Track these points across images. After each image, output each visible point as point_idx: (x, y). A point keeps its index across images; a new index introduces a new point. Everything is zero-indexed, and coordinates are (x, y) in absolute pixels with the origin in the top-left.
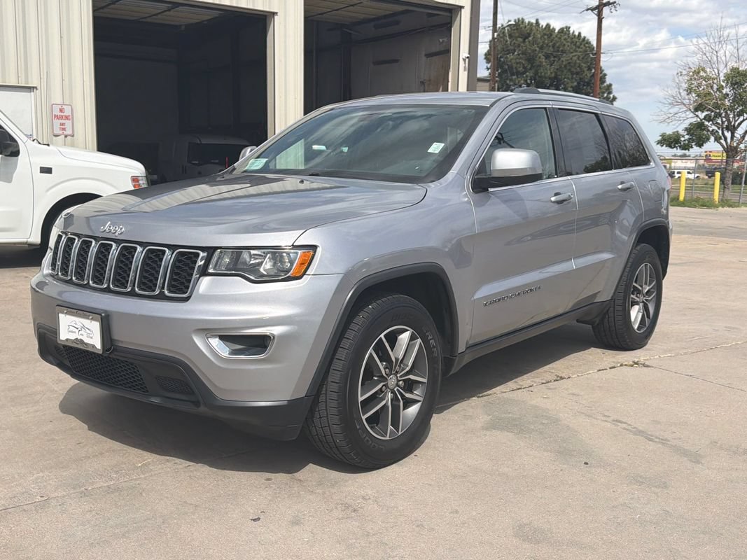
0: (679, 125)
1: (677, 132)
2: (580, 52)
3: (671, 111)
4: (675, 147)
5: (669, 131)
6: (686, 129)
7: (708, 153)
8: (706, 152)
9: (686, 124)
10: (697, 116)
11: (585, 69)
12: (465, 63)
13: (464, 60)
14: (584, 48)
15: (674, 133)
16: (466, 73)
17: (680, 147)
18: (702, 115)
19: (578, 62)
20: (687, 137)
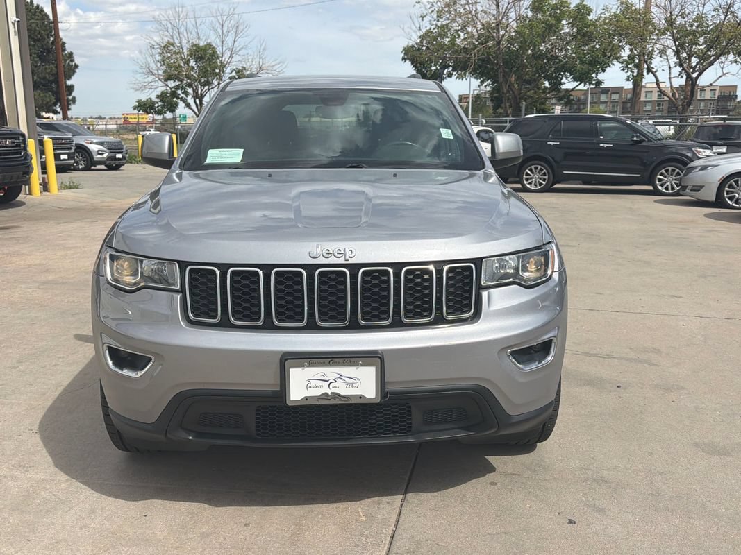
0: (152, 92)
1: (150, 99)
2: (37, 19)
3: (146, 80)
4: (150, 113)
5: (144, 98)
6: (158, 97)
7: (125, 115)
8: (123, 114)
9: (158, 92)
10: (167, 85)
11: (46, 37)
12: (14, 28)
13: (13, 24)
14: (40, 16)
15: (147, 100)
16: (17, 37)
17: (155, 112)
18: (172, 84)
19: (37, 29)
20: (160, 103)
